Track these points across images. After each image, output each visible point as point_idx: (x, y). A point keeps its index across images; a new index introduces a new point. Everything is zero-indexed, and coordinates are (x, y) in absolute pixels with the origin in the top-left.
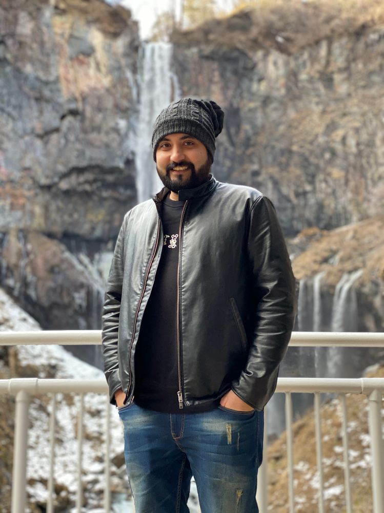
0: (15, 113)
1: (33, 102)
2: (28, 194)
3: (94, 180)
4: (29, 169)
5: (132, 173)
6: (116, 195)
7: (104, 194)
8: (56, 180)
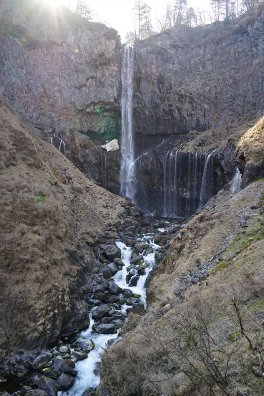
0: (67, 78)
1: (75, 72)
2: (73, 114)
3: (101, 108)
4: (73, 103)
5: (117, 104)
6: (110, 114)
7: (105, 114)
8: (85, 108)
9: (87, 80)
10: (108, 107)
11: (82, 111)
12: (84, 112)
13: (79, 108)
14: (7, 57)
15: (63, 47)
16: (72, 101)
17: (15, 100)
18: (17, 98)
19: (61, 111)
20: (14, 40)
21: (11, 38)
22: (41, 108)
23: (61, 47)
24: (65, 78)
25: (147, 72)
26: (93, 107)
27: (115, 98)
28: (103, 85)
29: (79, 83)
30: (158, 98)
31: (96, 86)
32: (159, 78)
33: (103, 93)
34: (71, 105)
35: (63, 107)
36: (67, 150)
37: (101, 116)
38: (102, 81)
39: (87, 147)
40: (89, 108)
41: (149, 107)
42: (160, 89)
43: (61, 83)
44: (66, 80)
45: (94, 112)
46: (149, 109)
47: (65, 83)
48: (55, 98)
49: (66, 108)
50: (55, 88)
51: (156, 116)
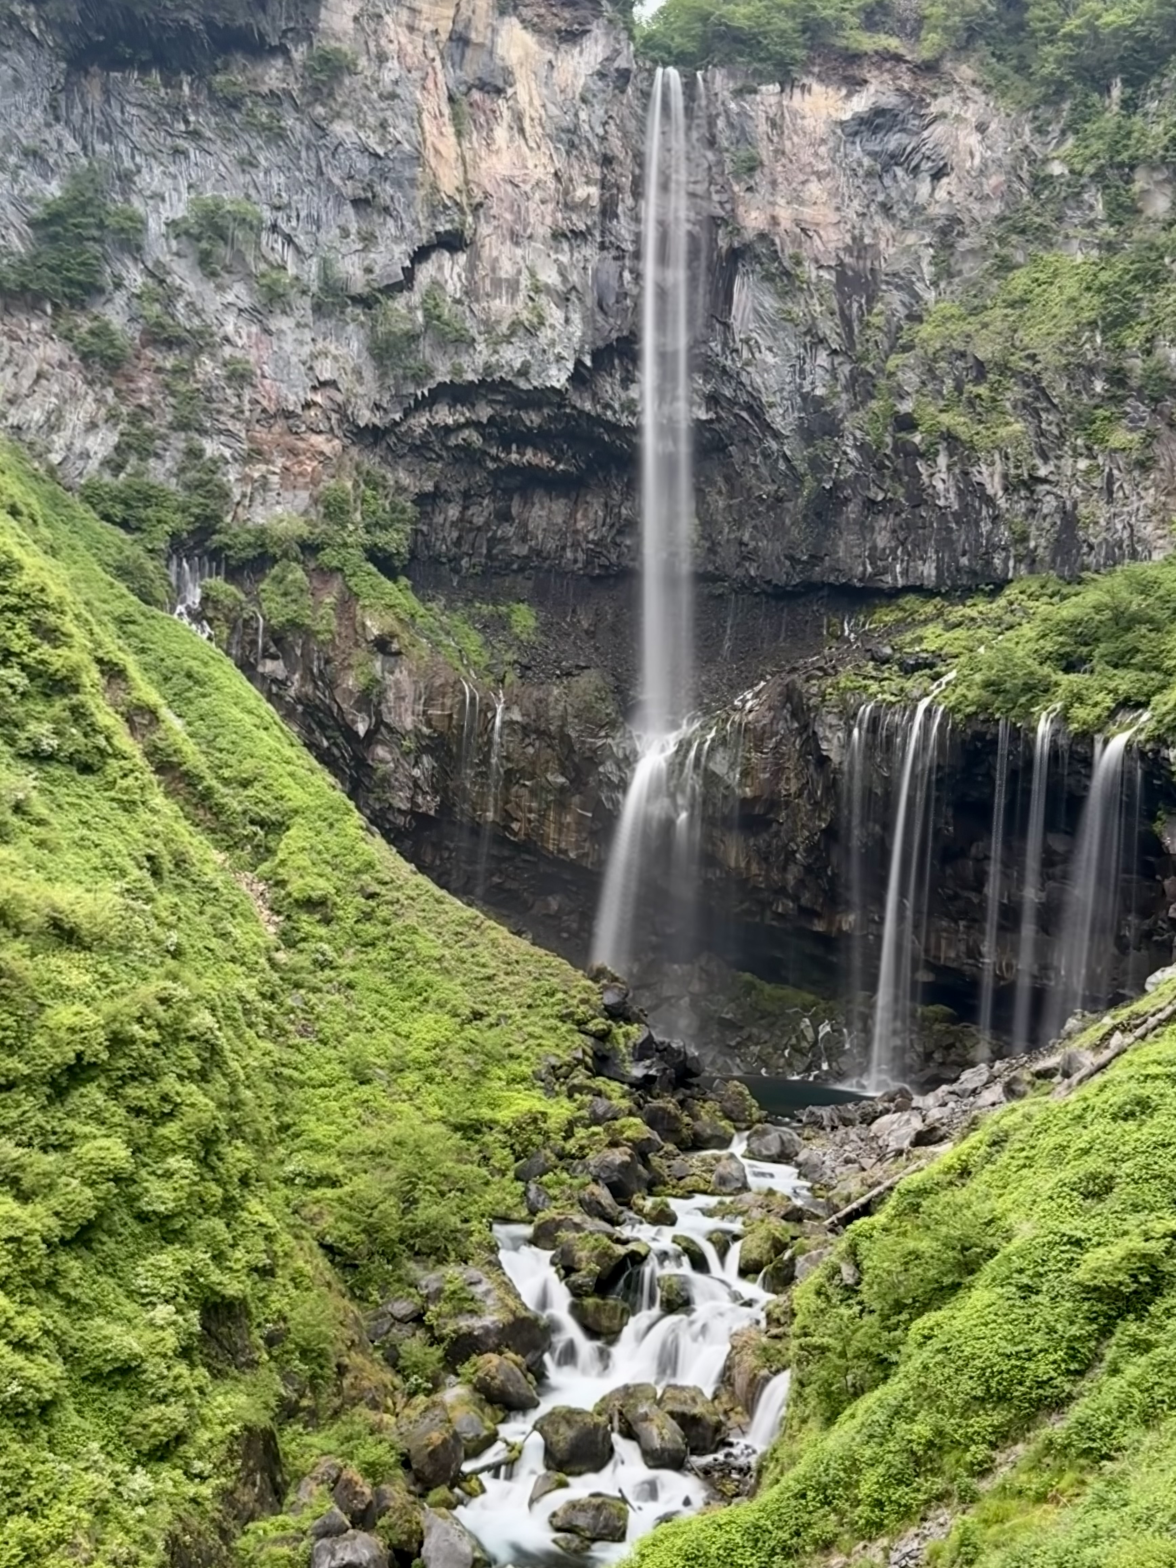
2: (327, 448)
3: (491, 419)
4: (331, 384)
5: (588, 406)
6: (545, 460)
7: (514, 456)
8: (397, 417)
9: (421, 255)
10: (532, 418)
13: (365, 417)
15: (289, 60)
19: (259, 432)
22: (141, 406)
23: (279, 63)
24: (289, 240)
25: (774, 221)
26: (444, 416)
27: (579, 363)
28: (513, 286)
29: (369, 270)
30: (833, 372)
31: (471, 292)
32: (847, 260)
33: (507, 339)
34: (318, 399)
35: (272, 409)
36: (274, 657)
37: (491, 465)
38: (506, 270)
39: (395, 646)
40: (421, 421)
41: (779, 424)
42: (847, 321)
43: (263, 266)
44: (298, 250)
45: (452, 442)
46: (777, 435)
47: (292, 270)
48: (227, 351)
49: (289, 415)
50: (230, 298)
51: (819, 481)
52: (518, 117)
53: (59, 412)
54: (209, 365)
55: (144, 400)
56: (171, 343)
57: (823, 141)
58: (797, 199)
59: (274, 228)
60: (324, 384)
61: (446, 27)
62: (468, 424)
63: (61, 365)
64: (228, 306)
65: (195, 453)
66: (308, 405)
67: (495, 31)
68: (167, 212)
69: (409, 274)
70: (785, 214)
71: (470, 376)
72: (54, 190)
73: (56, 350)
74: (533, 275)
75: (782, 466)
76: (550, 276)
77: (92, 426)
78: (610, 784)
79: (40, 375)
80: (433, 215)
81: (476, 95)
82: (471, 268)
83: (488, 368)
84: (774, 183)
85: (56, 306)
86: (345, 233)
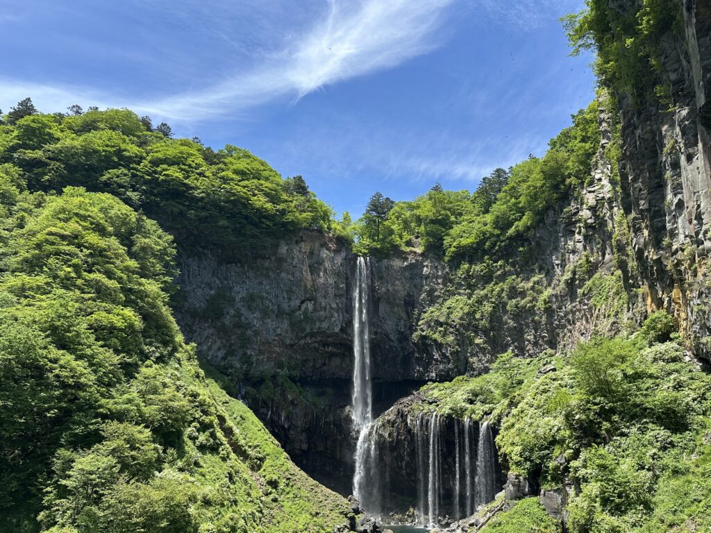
0: (273, 300)
1: (285, 293)
2: (278, 351)
3: (320, 341)
4: (281, 335)
5: (344, 336)
6: (335, 350)
7: (326, 349)
8: (297, 341)
9: (302, 302)
10: (330, 340)
11: (292, 346)
12: (295, 347)
13: (288, 342)
14: (191, 273)
15: (271, 260)
16: (279, 333)
17: (195, 332)
18: (198, 330)
19: (262, 348)
20: (204, 254)
21: (200, 250)
22: (232, 344)
23: (268, 261)
24: (270, 301)
25: (388, 290)
26: (309, 340)
27: (342, 326)
28: (325, 309)
29: (289, 306)
30: (405, 325)
31: (315, 310)
32: (407, 298)
33: (324, 321)
34: (276, 338)
35: (265, 342)
36: (263, 407)
37: (320, 351)
38: (323, 304)
39: (295, 402)
40: (302, 342)
41: (393, 338)
42: (407, 313)
43: (264, 307)
44: (273, 303)
45: (310, 347)
46: (392, 341)
47: (271, 308)
48: (254, 328)
49: (269, 343)
50: (255, 315)
51: (404, 352)
52: (325, 269)
53: (211, 346)
54: (249, 331)
55: (233, 342)
56: (240, 327)
57: (399, 272)
58: (393, 285)
59: (267, 298)
60: (278, 335)
61: (308, 251)
62: (315, 342)
63: (212, 335)
64: (255, 318)
65: (245, 354)
66: (274, 340)
67: (320, 251)
68: (240, 296)
69: (300, 307)
70: (390, 289)
71: (315, 330)
72: (213, 292)
73: (211, 331)
74: (330, 305)
75: (394, 349)
76: (334, 306)
77: (219, 349)
78: (353, 438)
79: (207, 337)
80: (305, 293)
81: (315, 265)
82: (315, 304)
83: (319, 328)
84: (387, 282)
85: (212, 320)
86: (284, 298)
